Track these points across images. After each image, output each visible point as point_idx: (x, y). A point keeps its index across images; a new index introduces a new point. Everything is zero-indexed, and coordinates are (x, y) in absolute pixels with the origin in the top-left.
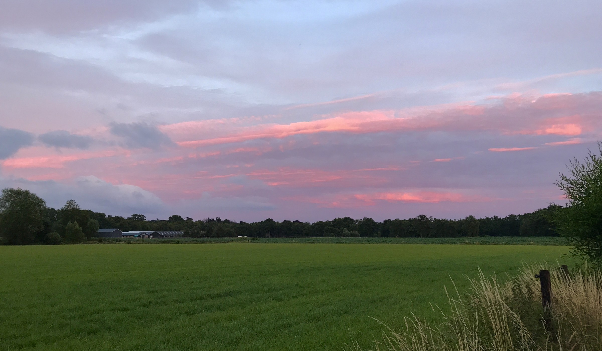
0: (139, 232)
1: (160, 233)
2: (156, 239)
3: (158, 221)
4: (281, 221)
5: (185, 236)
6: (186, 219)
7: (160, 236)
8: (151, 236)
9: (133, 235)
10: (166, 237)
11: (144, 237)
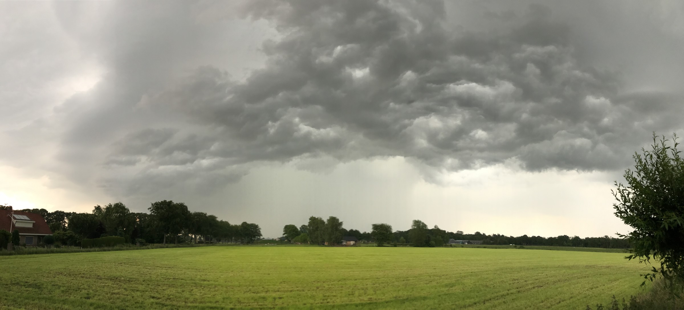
0: (461, 241)
1: (471, 241)
2: (469, 245)
3: (469, 235)
4: (531, 236)
5: (483, 243)
6: (482, 234)
7: (471, 243)
8: (467, 243)
9: (459, 242)
10: (474, 243)
11: (464, 243)
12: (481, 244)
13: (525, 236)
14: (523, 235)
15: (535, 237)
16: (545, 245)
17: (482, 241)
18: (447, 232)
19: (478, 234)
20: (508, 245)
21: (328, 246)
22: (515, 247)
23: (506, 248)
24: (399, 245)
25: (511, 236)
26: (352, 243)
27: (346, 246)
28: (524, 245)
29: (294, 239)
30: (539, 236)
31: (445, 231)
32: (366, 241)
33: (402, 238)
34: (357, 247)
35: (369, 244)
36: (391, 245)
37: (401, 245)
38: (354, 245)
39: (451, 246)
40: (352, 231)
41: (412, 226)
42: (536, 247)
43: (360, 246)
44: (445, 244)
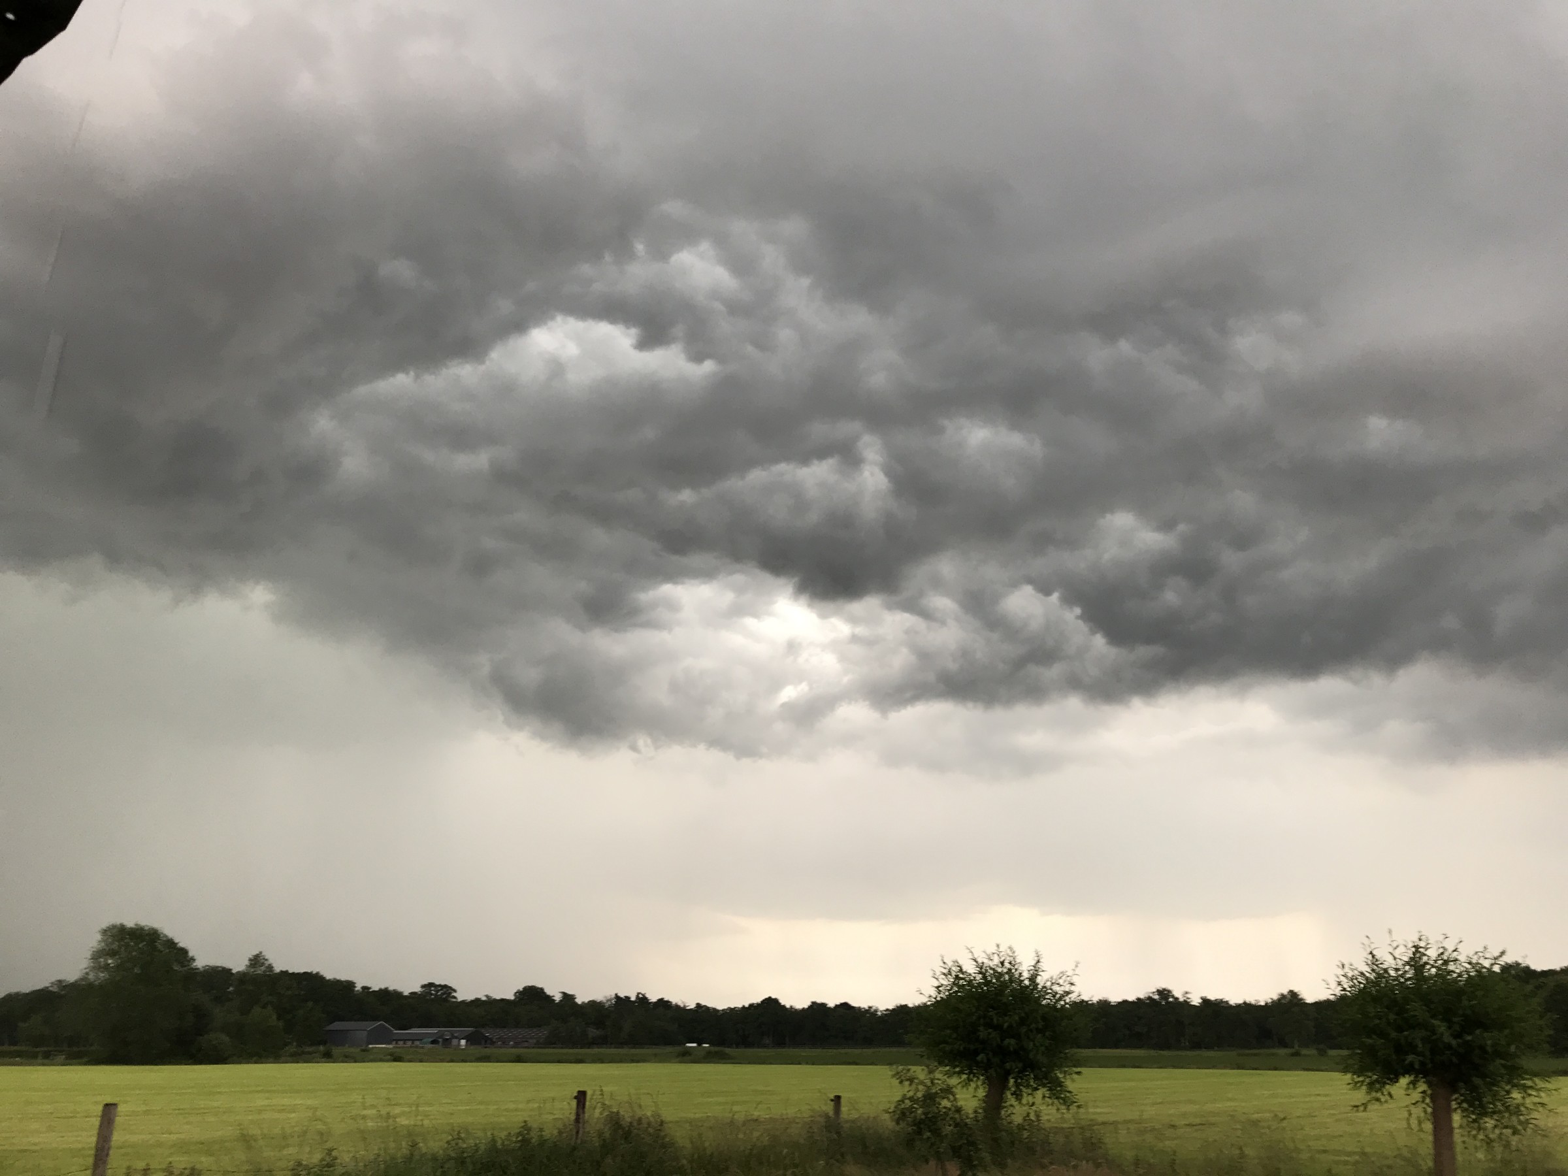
1: (488, 1032)
2: (474, 1049)
4: (801, 1002)
5: (551, 1042)
6: (558, 998)
7: (488, 1042)
8: (463, 1042)
9: (420, 1038)
10: (505, 1043)
11: (447, 1042)
12: (539, 1045)
13: (771, 1004)
14: (757, 999)
15: (823, 1005)
16: (868, 1042)
17: (544, 1033)
18: (358, 987)
19: (532, 996)
20: (678, 1049)
22: (714, 1056)
23: (664, 1060)
25: (698, 1005)
30: (845, 1005)
31: (350, 985)
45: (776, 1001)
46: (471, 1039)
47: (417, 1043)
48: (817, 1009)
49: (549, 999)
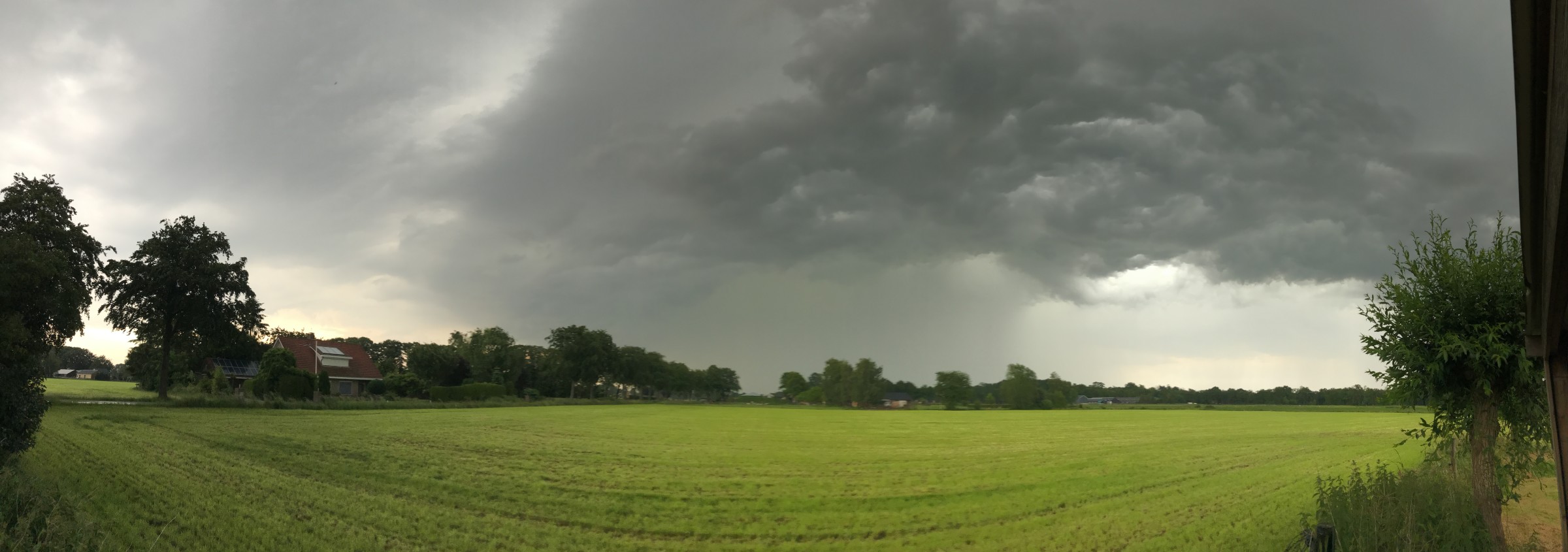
0: (1101, 398)
1: (1119, 399)
2: (1116, 405)
3: (1115, 389)
4: (1226, 389)
5: (1140, 402)
6: (1139, 386)
7: (1119, 402)
8: (1111, 402)
9: (1097, 401)
10: (1125, 402)
11: (1106, 402)
12: (1137, 403)
13: (1216, 389)
14: (1211, 387)
15: (1234, 389)
16: (1251, 402)
17: (1138, 399)
18: (1072, 384)
19: (1131, 386)
20: (1185, 405)
21: (859, 408)
22: (1198, 407)
23: (1182, 409)
24: (983, 406)
25: (1190, 390)
26: (902, 403)
27: (890, 408)
28: (1214, 404)
29: (797, 396)
30: (1241, 390)
31: (1069, 383)
32: (927, 401)
33: (990, 395)
34: (910, 410)
35: (932, 406)
36: (969, 406)
37: (988, 406)
38: (906, 408)
39: (1081, 407)
40: (901, 383)
41: (1007, 375)
42: (1236, 406)
43: (915, 409)
44: (1069, 405)
45: (1218, 388)
46: (1114, 401)
47: (1096, 403)
48: (1231, 391)
49: (1136, 386)
